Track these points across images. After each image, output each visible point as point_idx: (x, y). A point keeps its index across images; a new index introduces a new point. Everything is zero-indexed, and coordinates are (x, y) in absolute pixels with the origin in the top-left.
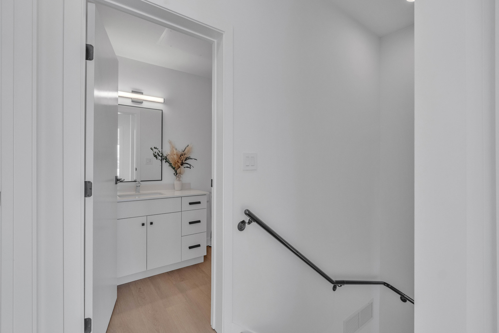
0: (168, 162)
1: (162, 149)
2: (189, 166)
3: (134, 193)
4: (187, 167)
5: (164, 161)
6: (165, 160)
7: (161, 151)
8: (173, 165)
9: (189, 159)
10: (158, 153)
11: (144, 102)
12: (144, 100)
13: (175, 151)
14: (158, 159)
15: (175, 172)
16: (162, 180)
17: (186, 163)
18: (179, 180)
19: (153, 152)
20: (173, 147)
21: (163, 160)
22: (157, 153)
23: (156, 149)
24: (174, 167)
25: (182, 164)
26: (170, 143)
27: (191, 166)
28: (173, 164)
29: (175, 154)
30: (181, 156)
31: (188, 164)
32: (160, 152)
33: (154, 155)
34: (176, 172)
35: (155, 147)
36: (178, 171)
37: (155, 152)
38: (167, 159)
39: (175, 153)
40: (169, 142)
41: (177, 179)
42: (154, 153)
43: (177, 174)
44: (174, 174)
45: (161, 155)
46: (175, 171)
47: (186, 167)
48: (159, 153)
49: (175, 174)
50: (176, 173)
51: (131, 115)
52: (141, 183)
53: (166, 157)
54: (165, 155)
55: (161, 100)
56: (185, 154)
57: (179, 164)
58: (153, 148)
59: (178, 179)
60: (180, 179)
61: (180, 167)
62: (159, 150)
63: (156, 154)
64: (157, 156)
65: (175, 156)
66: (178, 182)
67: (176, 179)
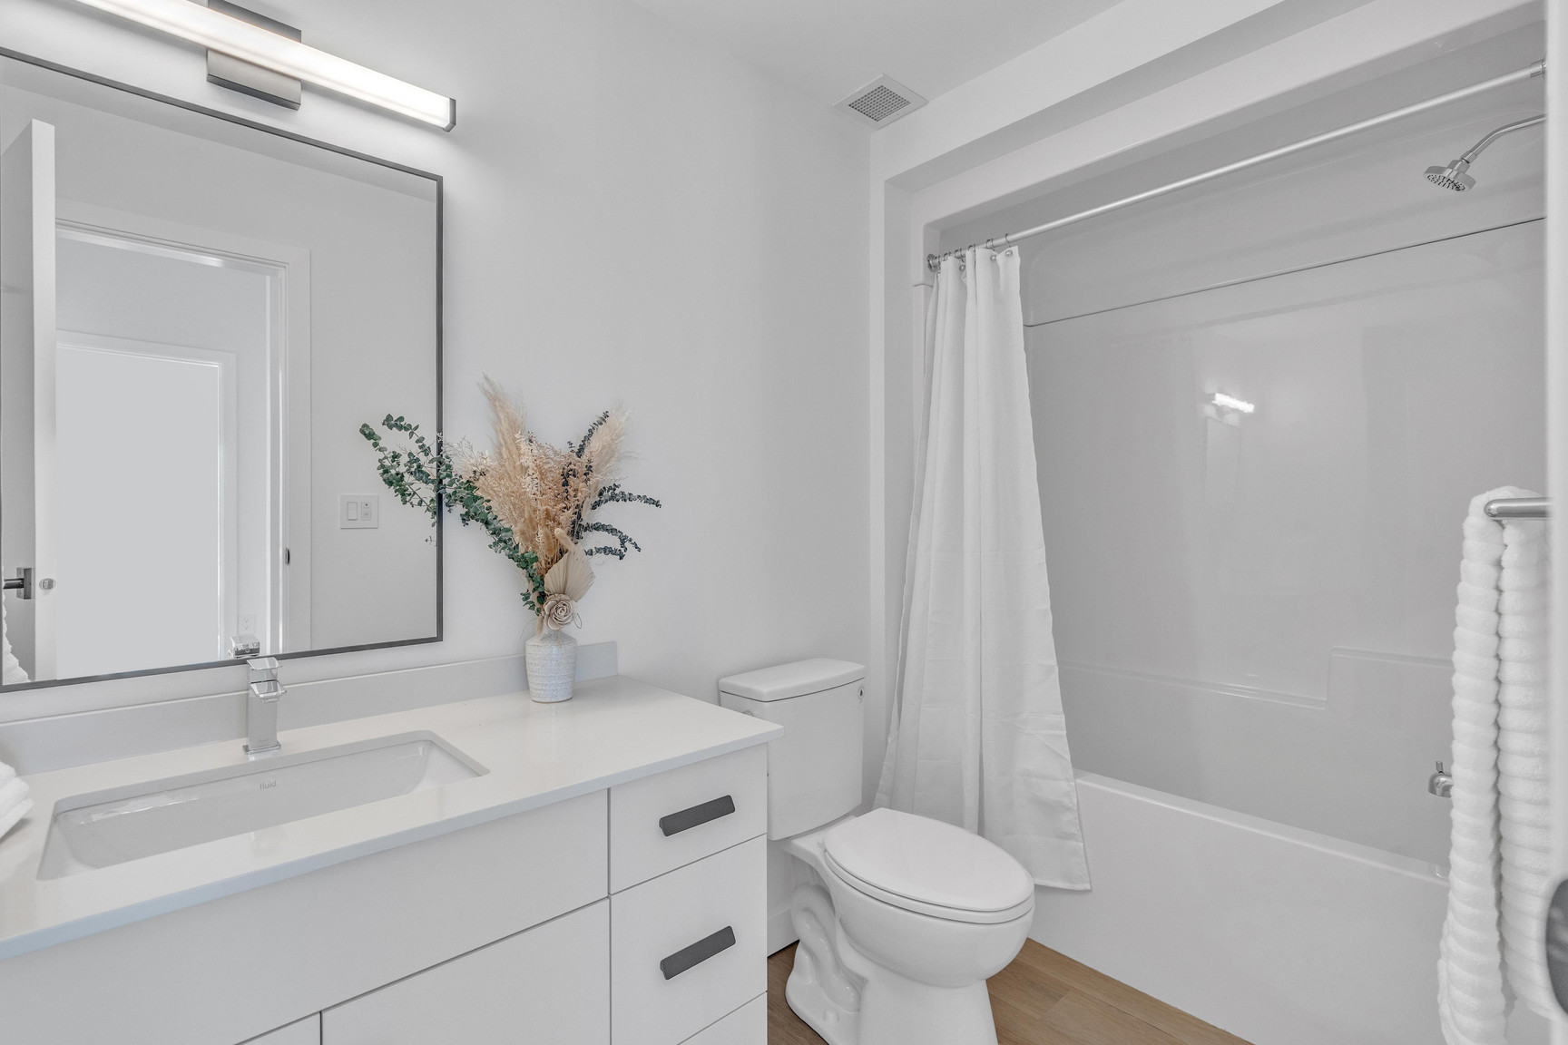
0: (487, 523)
1: (440, 429)
2: (614, 542)
3: (225, 753)
4: (607, 550)
5: (453, 516)
6: (459, 509)
7: (431, 442)
8: (517, 539)
9: (612, 498)
10: (413, 459)
11: (308, 103)
12: (306, 86)
13: (524, 447)
14: (415, 500)
15: (527, 586)
16: (439, 638)
17: (598, 527)
18: (559, 637)
19: (381, 455)
20: (514, 426)
21: (445, 509)
22: (404, 459)
23: (400, 428)
24: (522, 550)
25: (577, 530)
26: (495, 399)
27: (627, 544)
28: (523, 533)
29: (524, 469)
30: (566, 484)
31: (612, 531)
32: (426, 451)
33: (386, 471)
34: (538, 581)
35: (389, 418)
36: (552, 580)
37: (395, 456)
38: (476, 498)
39: (527, 460)
40: (486, 392)
41: (545, 631)
42: (387, 463)
43: (542, 597)
44: (526, 597)
45: (431, 469)
46: (531, 577)
47: (598, 550)
48: (423, 459)
49: (533, 597)
50: (539, 596)
51: (268, 278)
52: (288, 670)
53: (470, 486)
54: (462, 466)
55: (435, 109)
56: (589, 468)
57: (558, 531)
58: (381, 430)
59: (550, 627)
60: (566, 629)
61: (562, 552)
62: (419, 433)
63: (402, 469)
64: (408, 478)
65: (529, 485)
66: (553, 650)
67: (541, 628)
